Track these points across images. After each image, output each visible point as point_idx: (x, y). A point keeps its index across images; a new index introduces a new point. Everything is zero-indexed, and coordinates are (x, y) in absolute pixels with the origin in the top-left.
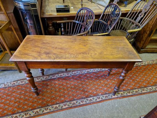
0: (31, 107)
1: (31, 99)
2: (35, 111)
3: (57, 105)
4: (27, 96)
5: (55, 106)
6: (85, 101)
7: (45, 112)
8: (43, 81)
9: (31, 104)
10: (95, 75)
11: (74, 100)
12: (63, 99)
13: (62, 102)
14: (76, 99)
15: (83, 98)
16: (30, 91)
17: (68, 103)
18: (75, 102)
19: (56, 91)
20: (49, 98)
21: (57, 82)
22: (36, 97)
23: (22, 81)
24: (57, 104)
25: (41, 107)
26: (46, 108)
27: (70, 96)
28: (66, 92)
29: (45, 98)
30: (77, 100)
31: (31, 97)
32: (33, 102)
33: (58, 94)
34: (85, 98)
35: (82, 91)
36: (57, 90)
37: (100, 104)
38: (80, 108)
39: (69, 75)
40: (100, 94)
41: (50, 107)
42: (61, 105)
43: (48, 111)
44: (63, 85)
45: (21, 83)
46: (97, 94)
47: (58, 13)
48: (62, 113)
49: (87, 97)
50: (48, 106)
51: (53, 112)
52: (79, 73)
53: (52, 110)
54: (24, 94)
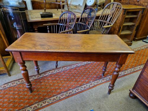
0: (28, 104)
1: (26, 97)
2: (33, 106)
3: (55, 97)
4: (21, 95)
5: (52, 98)
6: (80, 89)
7: (44, 105)
8: (35, 80)
9: (27, 101)
10: (83, 67)
11: (70, 90)
12: (59, 91)
13: (59, 94)
14: (71, 89)
15: (77, 87)
16: (24, 90)
17: (65, 93)
18: (71, 91)
19: (50, 86)
20: (45, 92)
21: (49, 78)
22: (31, 94)
23: (13, 82)
24: (54, 96)
25: (39, 102)
26: (44, 101)
27: (65, 87)
28: (60, 85)
29: (40, 93)
31: (26, 95)
32: (29, 100)
33: (53, 88)
34: (79, 87)
35: (75, 81)
36: (52, 84)
37: (94, 88)
38: (77, 95)
39: (60, 71)
40: (92, 81)
41: (48, 100)
42: (59, 96)
43: (47, 104)
44: (56, 79)
45: (12, 85)
46: (89, 81)
47: (42, 19)
48: (61, 102)
49: (81, 85)
50: (45, 99)
51: (52, 103)
52: (69, 68)
53: (50, 102)
54: (17, 94)
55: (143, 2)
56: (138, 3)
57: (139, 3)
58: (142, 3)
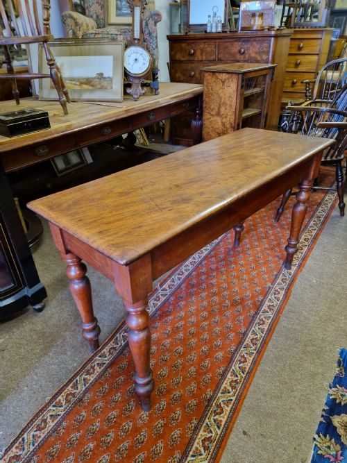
0: (174, 450)
1: (143, 435)
2: (197, 444)
3: (229, 377)
4: (118, 440)
5: (226, 384)
6: (266, 316)
7: (223, 419)
9: (160, 444)
10: (214, 260)
11: (245, 334)
12: (220, 354)
13: (229, 361)
14: (244, 329)
15: (254, 317)
16: (109, 420)
17: (243, 351)
18: (250, 336)
19: (182, 355)
20: (186, 383)
22: (150, 415)
23: (38, 422)
24: (224, 375)
25: (201, 420)
26: (213, 408)
27: (224, 335)
28: (206, 336)
29: (177, 393)
30: (248, 329)
31: (137, 430)
32: (160, 437)
33: (193, 356)
34: (256, 313)
35: (232, 305)
36: (181, 349)
38: (274, 338)
39: (163, 299)
40: (269, 284)
41: (221, 398)
42: (235, 367)
43: (229, 409)
44: (178, 328)
45: (42, 434)
46: (263, 288)
49: (258, 307)
50: (210, 400)
51: (240, 399)
52: (179, 279)
53: (234, 398)
54: (97, 447)
55: (256, 53)
56: (245, 57)
57: (247, 56)
58: (253, 55)
